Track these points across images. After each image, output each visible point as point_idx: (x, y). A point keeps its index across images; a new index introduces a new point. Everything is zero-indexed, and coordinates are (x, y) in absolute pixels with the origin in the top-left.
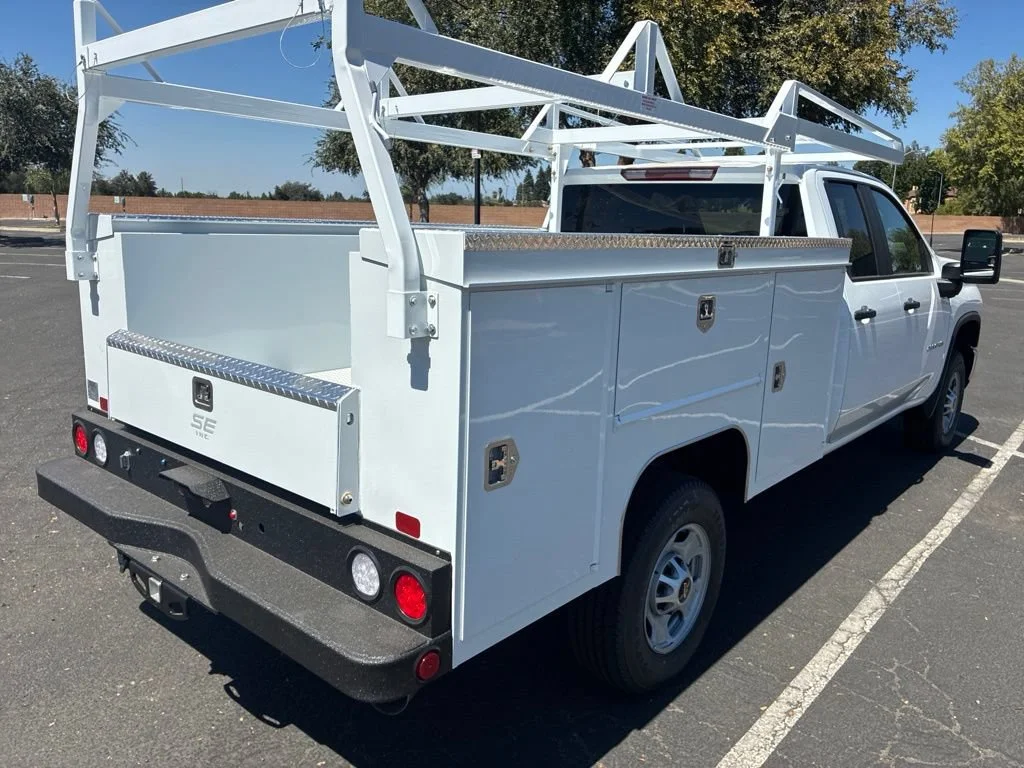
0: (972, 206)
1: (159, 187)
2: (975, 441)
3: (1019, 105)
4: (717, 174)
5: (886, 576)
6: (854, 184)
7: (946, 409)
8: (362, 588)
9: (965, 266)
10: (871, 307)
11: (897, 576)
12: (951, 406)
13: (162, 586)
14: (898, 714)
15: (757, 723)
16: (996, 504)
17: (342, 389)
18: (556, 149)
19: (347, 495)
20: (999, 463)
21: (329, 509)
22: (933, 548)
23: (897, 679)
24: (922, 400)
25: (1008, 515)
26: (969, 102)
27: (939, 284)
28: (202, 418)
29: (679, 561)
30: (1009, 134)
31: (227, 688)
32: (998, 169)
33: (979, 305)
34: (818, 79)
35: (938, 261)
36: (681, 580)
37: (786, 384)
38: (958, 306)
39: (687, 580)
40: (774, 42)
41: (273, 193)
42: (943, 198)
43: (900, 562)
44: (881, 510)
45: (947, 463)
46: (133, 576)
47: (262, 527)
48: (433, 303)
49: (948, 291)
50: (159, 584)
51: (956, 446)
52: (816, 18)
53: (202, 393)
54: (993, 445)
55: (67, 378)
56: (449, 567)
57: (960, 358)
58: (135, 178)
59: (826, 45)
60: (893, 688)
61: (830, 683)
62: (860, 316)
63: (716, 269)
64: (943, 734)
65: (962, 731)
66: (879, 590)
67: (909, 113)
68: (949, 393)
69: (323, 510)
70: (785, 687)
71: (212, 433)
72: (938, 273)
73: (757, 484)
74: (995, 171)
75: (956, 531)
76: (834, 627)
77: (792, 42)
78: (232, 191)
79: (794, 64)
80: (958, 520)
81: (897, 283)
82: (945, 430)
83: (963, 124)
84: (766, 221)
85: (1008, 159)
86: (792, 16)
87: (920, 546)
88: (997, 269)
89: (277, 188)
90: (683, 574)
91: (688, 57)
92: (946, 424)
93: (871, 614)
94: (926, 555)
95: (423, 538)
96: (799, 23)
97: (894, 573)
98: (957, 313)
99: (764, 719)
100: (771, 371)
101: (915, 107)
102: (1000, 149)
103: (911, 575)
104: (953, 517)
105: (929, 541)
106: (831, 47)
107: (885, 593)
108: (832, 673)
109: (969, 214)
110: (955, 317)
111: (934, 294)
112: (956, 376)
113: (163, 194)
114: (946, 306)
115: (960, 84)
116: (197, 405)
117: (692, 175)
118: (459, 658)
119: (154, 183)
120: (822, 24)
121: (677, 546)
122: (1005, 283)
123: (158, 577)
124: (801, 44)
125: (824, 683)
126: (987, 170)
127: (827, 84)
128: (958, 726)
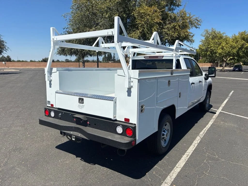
0: (205, 61)
1: (12, 59)
2: (212, 109)
3: (215, 38)
4: (164, 57)
5: (200, 134)
6: (188, 59)
7: (207, 103)
8: (119, 132)
9: (209, 74)
10: (194, 82)
11: (202, 133)
12: (208, 102)
13: (75, 137)
14: (206, 155)
15: (182, 158)
16: (218, 120)
17: (114, 98)
18: (131, 53)
19: (114, 116)
20: (217, 113)
21: (111, 119)
22: (208, 129)
23: (205, 150)
24: (203, 101)
25: (221, 122)
26: (203, 38)
27: (204, 78)
28: (81, 105)
29: (166, 130)
30: (213, 45)
31: (81, 159)
32: (211, 52)
33: (211, 82)
34: (175, 36)
35: (204, 73)
36: (166, 133)
37: (181, 97)
38: (208, 82)
39: (167, 133)
40: (166, 28)
42: (199, 59)
43: (202, 131)
44: (197, 123)
45: (207, 114)
46: (67, 137)
47: (95, 124)
48: (132, 82)
49: (206, 79)
50: (74, 137)
51: (209, 110)
52: (174, 23)
53: (81, 101)
54: (216, 110)
55: (13, 105)
56: (136, 126)
57: (209, 92)
58: (6, 57)
59: (176, 29)
60: (205, 151)
61: (193, 151)
62: (192, 84)
63: (170, 75)
64: (215, 158)
65: (218, 157)
66: (199, 136)
67: (193, 42)
68: (207, 99)
69: (110, 119)
70: (185, 152)
71: (83, 108)
72: (204, 75)
73: (177, 115)
74: (210, 53)
75: (211, 125)
76: (192, 143)
77: (169, 28)
78: (30, 60)
79: (171, 33)
80: (211, 124)
81: (198, 77)
82: (207, 107)
83: (203, 43)
84: (174, 66)
85: (213, 50)
86: (169, 23)
87: (205, 128)
88: (215, 74)
89: (43, 59)
90: (166, 132)
91: (148, 31)
92: (207, 106)
93: (198, 140)
94: (207, 130)
95: (130, 122)
96: (171, 24)
97: (201, 133)
98: (208, 83)
99: (183, 157)
100: (179, 94)
101: (194, 41)
102: (211, 48)
103: (204, 133)
104: (210, 123)
105: (207, 127)
106: (177, 29)
107: (200, 136)
108: (193, 150)
109: (205, 63)
110: (207, 84)
111: (204, 79)
112: (208, 96)
114: (206, 82)
115: (202, 35)
116: (79, 103)
117: (158, 58)
118: (137, 143)
120: (175, 24)
121: (165, 127)
122: (216, 78)
123: (74, 135)
124: (171, 28)
125: (192, 151)
126: (208, 53)
127: (177, 37)
128: (217, 156)
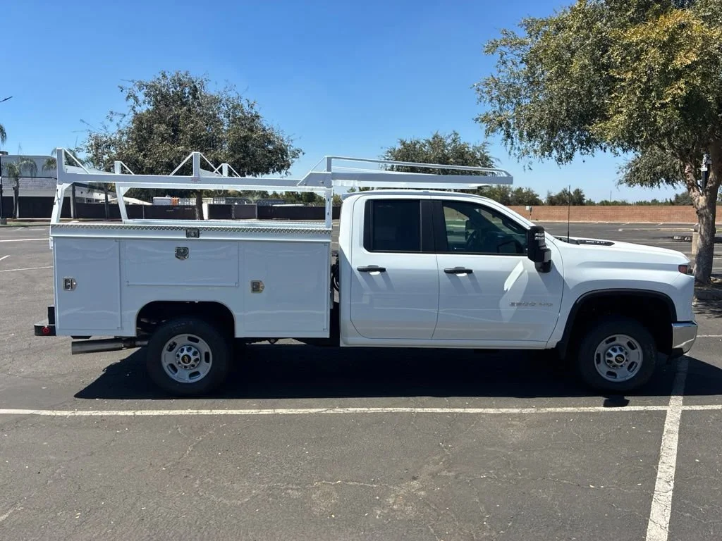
41: (673, 199)
58: (572, 193)
62: (367, 270)
63: (185, 238)
100: (248, 283)
113: (590, 203)
119: (583, 196)
